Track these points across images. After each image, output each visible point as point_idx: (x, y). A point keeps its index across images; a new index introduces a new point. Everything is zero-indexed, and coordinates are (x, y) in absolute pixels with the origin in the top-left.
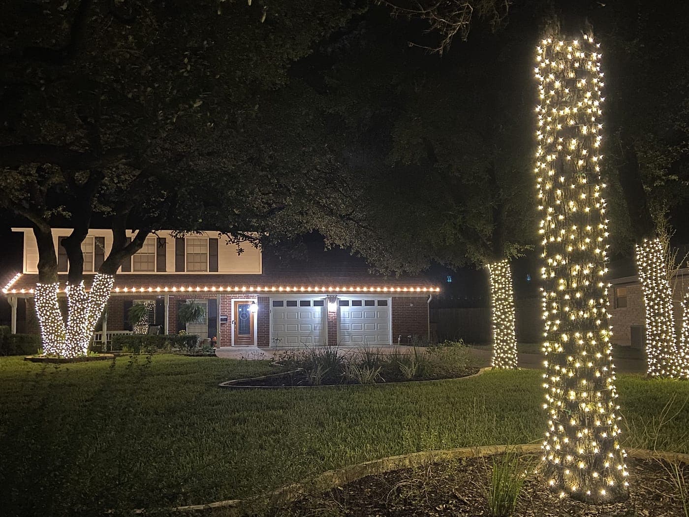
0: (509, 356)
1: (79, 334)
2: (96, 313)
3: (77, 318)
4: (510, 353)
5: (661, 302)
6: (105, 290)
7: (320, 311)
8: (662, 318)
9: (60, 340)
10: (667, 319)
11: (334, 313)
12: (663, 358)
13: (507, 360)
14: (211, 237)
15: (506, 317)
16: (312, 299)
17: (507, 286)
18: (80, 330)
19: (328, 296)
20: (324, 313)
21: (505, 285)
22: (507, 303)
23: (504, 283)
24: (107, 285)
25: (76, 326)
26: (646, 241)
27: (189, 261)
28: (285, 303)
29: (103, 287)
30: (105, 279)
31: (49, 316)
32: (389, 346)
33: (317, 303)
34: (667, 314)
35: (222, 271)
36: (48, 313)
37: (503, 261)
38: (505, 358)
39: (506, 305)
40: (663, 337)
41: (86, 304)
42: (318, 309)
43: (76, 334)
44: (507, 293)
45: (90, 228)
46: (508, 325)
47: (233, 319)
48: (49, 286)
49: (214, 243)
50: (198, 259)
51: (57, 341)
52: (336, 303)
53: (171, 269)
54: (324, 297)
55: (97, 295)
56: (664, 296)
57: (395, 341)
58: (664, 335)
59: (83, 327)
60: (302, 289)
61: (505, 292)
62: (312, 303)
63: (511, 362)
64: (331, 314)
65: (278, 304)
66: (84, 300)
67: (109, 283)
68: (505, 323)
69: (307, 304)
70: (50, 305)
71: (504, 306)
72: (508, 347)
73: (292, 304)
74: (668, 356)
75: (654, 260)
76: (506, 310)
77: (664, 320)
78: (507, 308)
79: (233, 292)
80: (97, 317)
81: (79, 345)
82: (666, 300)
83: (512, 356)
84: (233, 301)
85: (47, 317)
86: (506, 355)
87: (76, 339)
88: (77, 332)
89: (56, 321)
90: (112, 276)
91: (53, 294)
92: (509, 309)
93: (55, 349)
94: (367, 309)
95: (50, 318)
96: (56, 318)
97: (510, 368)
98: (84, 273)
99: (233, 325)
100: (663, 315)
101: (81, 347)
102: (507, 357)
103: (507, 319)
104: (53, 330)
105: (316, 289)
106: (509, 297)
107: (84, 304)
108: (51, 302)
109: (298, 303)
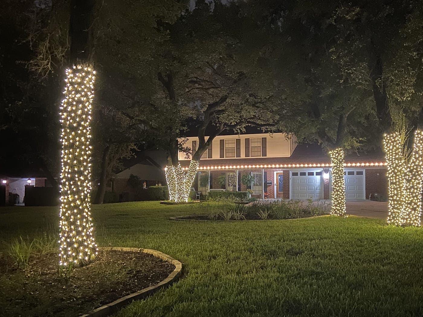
0: (338, 208)
1: (181, 191)
2: (191, 180)
3: (179, 183)
4: (338, 206)
5: (394, 175)
6: (194, 168)
7: (320, 178)
8: (394, 186)
9: (175, 193)
10: (398, 186)
11: (327, 179)
12: (394, 212)
13: (336, 210)
14: (262, 137)
15: (337, 184)
16: (315, 171)
17: (338, 164)
18: (181, 188)
19: (323, 169)
20: (322, 179)
21: (337, 164)
22: (338, 175)
23: (336, 163)
24: (195, 166)
25: (179, 187)
26: (385, 135)
27: (252, 151)
28: (299, 174)
29: (193, 167)
30: (194, 163)
31: (171, 182)
32: (363, 201)
33: (318, 174)
34: (398, 183)
35: (269, 155)
36: (170, 180)
37: (337, 149)
38: (335, 209)
39: (337, 177)
40: (395, 198)
41: (182, 176)
42: (318, 177)
43: (180, 191)
44: (338, 169)
45: (205, 136)
46: (338, 189)
47: (275, 182)
48: (171, 167)
49: (264, 140)
50: (256, 150)
51: (174, 193)
52: (328, 173)
53: (243, 156)
54: (322, 170)
55: (191, 171)
56: (396, 171)
57: (367, 197)
58: (396, 197)
59: (183, 187)
60: (306, 165)
61: (337, 168)
62: (315, 174)
63: (338, 212)
64: (325, 180)
65: (295, 174)
66: (180, 174)
67: (196, 165)
68: (336, 188)
69: (312, 174)
70: (171, 176)
71: (336, 177)
72: (337, 202)
73: (303, 174)
74: (397, 211)
75: (391, 148)
76: (337, 180)
77: (396, 187)
78: (338, 178)
79: (276, 168)
80: (191, 182)
81: (182, 196)
82: (398, 174)
83: (340, 208)
84: (275, 173)
85: (170, 182)
86: (336, 207)
87: (180, 193)
88: (180, 190)
89: (174, 184)
90: (197, 161)
91: (172, 171)
92: (339, 179)
93: (173, 198)
94: (351, 177)
95: (171, 183)
96: (174, 182)
97: (337, 216)
98: (200, 159)
99: (275, 187)
100: (395, 183)
101: (183, 197)
102: (336, 209)
103: (337, 185)
104: (172, 188)
105: (315, 165)
106: (339, 172)
107: (181, 176)
108: (171, 175)
109: (307, 174)
